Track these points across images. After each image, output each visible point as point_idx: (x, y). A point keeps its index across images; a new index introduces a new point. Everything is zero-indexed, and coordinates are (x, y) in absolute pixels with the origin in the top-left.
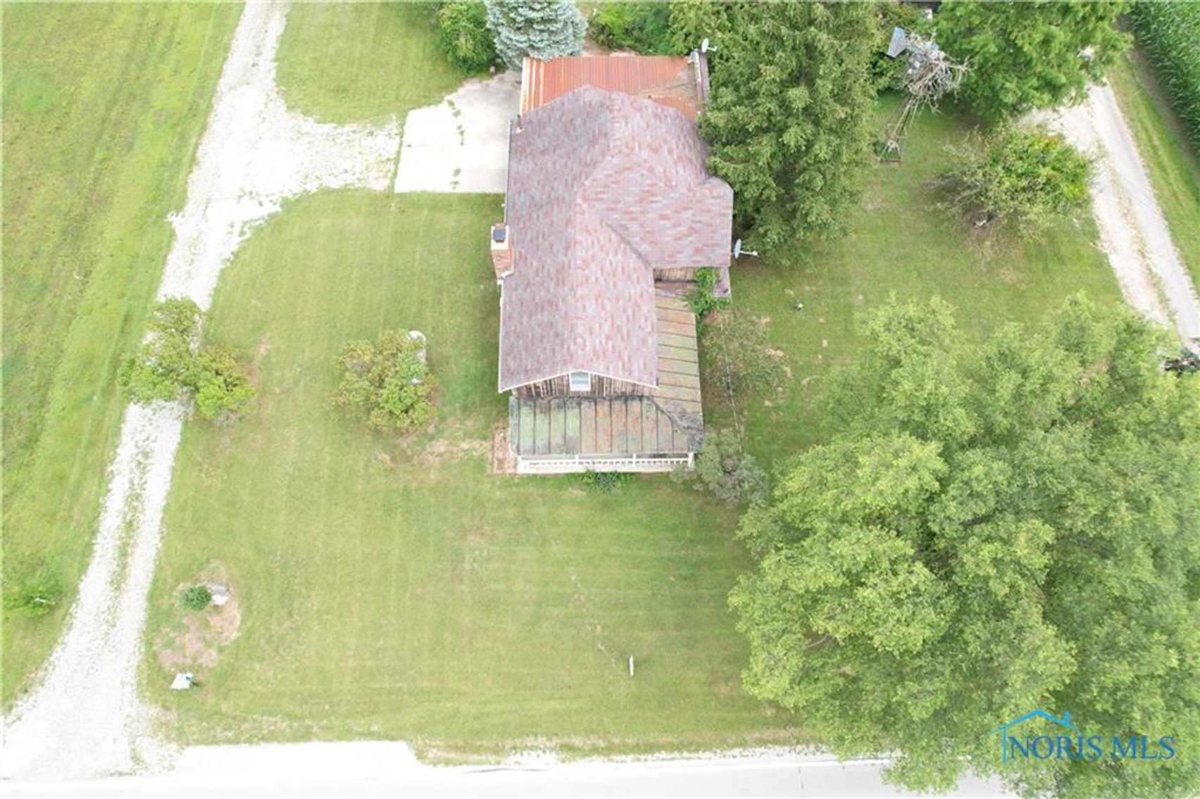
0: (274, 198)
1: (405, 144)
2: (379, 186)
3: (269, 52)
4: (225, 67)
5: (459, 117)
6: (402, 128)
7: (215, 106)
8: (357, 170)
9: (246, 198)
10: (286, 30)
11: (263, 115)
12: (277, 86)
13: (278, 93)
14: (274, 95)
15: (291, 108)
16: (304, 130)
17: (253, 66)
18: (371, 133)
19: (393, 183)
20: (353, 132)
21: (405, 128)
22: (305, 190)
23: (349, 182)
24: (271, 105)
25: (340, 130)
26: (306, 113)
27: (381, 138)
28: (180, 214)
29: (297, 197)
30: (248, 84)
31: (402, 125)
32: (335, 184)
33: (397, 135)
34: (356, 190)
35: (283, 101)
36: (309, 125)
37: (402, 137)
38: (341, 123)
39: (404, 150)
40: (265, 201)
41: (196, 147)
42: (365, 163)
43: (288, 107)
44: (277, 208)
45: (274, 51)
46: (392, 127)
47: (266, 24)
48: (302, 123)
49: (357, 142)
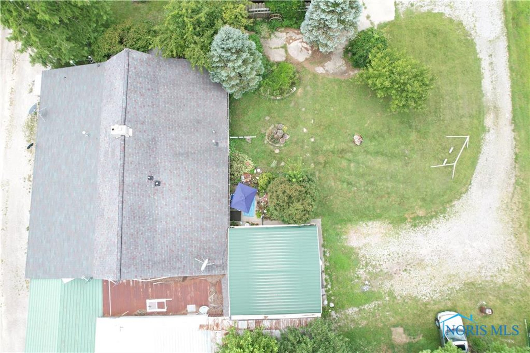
3: (485, 64)
4: (507, 54)
5: (366, 15)
6: (396, 8)
7: (503, 25)
10: (481, 83)
11: (474, 19)
12: (473, 40)
13: (471, 34)
14: (472, 32)
15: (460, 24)
17: (491, 55)
18: (412, 5)
20: (422, 7)
21: (394, 9)
24: (473, 26)
25: (430, 7)
26: (451, 20)
27: (406, 2)
30: (490, 41)
31: (396, 11)
33: (398, 4)
35: (466, 28)
36: (447, 12)
38: (429, 13)
43: (462, 24)
45: (482, 66)
46: (402, 9)
47: (494, 89)
48: (451, 13)
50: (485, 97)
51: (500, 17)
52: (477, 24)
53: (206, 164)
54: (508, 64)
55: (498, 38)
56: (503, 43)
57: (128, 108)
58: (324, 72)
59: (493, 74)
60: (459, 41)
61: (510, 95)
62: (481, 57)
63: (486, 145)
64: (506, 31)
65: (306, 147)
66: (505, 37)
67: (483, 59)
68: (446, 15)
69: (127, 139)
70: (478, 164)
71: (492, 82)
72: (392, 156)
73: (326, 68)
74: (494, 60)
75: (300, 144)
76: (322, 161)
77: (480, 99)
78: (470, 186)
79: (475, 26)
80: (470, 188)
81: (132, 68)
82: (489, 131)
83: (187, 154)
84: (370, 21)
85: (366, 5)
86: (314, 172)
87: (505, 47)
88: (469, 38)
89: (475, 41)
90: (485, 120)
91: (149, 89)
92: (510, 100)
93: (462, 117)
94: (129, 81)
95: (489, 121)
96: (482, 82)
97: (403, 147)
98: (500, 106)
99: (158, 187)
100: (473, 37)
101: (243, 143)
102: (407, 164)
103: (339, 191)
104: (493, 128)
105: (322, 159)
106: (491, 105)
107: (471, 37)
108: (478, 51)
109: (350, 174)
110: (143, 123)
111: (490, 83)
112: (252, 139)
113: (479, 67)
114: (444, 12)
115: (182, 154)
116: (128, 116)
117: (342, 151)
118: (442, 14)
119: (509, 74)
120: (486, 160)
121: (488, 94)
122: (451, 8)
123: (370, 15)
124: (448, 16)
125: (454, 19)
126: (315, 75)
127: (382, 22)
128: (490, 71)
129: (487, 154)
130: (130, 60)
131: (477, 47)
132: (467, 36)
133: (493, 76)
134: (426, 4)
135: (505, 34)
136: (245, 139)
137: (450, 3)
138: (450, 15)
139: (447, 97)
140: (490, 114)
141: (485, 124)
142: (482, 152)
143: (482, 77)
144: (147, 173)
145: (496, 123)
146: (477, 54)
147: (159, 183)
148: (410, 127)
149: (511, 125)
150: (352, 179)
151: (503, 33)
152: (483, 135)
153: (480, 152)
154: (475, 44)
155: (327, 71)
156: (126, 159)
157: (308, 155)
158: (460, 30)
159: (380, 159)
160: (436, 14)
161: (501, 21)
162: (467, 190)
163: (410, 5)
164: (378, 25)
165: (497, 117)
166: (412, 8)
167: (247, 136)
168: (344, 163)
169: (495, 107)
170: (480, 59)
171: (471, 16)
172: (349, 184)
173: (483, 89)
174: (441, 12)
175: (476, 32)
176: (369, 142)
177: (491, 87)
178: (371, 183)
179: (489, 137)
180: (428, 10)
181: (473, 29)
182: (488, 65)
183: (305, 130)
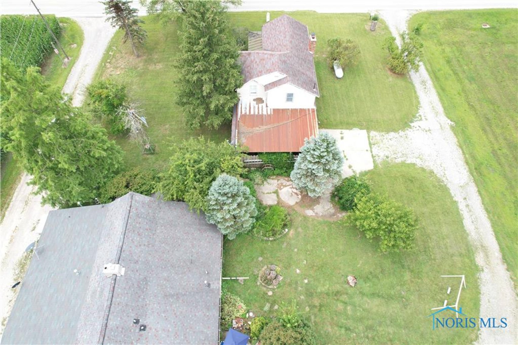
0: (415, 129)
1: (369, 152)
2: (373, 133)
3: (462, 206)
4: (480, 197)
5: (348, 165)
6: (374, 159)
7: (468, 173)
8: (385, 139)
9: (427, 129)
11: (442, 168)
12: (446, 185)
13: (443, 181)
14: (444, 179)
15: (432, 172)
16: (418, 160)
17: (465, 198)
18: (387, 157)
19: (368, 134)
20: (396, 158)
21: (372, 160)
22: (404, 132)
23: (387, 135)
24: (443, 174)
25: (403, 159)
26: (423, 170)
27: (382, 155)
28: (450, 124)
29: (406, 129)
30: (461, 186)
31: (374, 161)
32: (392, 134)
33: (375, 156)
34: (382, 131)
35: (438, 176)
36: (419, 163)
37: (372, 155)
38: (403, 163)
39: (369, 149)
40: (418, 128)
41: (463, 152)
42: (384, 143)
43: (433, 173)
44: (412, 124)
45: (460, 208)
46: (379, 161)
47: (477, 228)
48: (422, 163)
49: (392, 153)
50: (470, 237)
51: (464, 167)
52: (446, 172)
53: (196, 307)
54: (483, 206)
55: (467, 184)
56: (473, 189)
57: (124, 247)
58: (314, 214)
59: (471, 216)
60: (434, 186)
61: (494, 234)
62: (456, 200)
63: (484, 285)
64: (473, 178)
65: (300, 288)
66: (474, 184)
67: (459, 202)
68: (418, 165)
69: (118, 278)
70: (481, 306)
71: (473, 222)
72: (389, 298)
73: (316, 211)
74: (469, 202)
75: (294, 286)
76: (317, 304)
77: (466, 238)
78: (479, 332)
79: (445, 174)
80: (480, 334)
81: (133, 210)
82: (483, 270)
83: (177, 296)
84: (352, 170)
85: (347, 157)
86: (310, 317)
87: (476, 191)
88: (442, 184)
89: (448, 186)
90: (476, 259)
91: (147, 230)
92: (494, 239)
93: (452, 256)
94: (129, 221)
95: (480, 259)
96: (464, 222)
97: (399, 288)
98: (486, 245)
99: (143, 332)
100: (445, 183)
101: (235, 285)
102: (405, 306)
103: (337, 338)
104: (486, 267)
105: (316, 302)
106: (477, 243)
107: (443, 183)
108: (453, 195)
109: (348, 318)
110: (136, 262)
111: (471, 223)
112: (245, 280)
113: (457, 208)
114: (416, 163)
115: (172, 296)
116: (123, 255)
117: (337, 293)
118: (414, 164)
119: (487, 215)
120: (489, 302)
121: (472, 234)
122: (421, 159)
123: (352, 165)
124: (420, 166)
125: (426, 168)
126: (305, 218)
127: (363, 171)
128: (468, 212)
129: (488, 295)
130: (133, 202)
131: (451, 192)
132: (440, 182)
133: (473, 217)
134: (399, 157)
135: (472, 181)
136: (237, 280)
137: (420, 156)
138: (421, 165)
139: (434, 237)
140: (479, 253)
141: (477, 263)
142: (482, 293)
143: (462, 217)
144: (133, 315)
145: (488, 263)
146: (453, 197)
147: (144, 328)
148: (403, 266)
149: (504, 265)
150: (350, 324)
151: (471, 180)
152: (478, 274)
153: (480, 293)
154: (449, 188)
155: (317, 213)
156: (114, 299)
157: (302, 297)
158: (433, 177)
159: (376, 301)
160: (408, 164)
161: (466, 171)
162: (477, 337)
163: (385, 157)
164: (360, 173)
165: (487, 256)
166: (387, 159)
167: (240, 277)
168: (340, 306)
169: (482, 246)
170: (456, 202)
171: (439, 166)
172: (347, 329)
173: (465, 228)
174: (413, 162)
175: (447, 179)
176: (364, 283)
177: (473, 227)
178: (370, 328)
179: (485, 276)
180: (401, 161)
181: (444, 176)
182: (465, 207)
183: (298, 271)
